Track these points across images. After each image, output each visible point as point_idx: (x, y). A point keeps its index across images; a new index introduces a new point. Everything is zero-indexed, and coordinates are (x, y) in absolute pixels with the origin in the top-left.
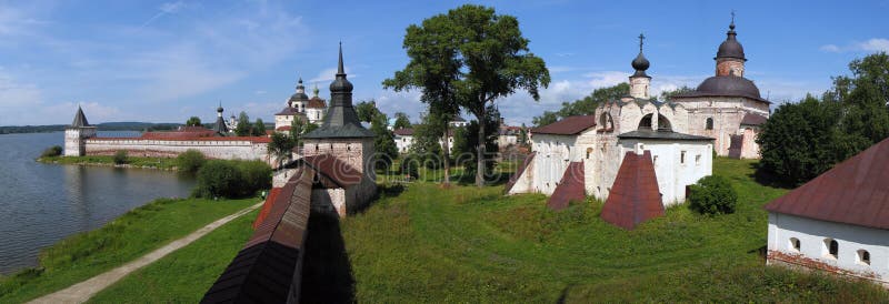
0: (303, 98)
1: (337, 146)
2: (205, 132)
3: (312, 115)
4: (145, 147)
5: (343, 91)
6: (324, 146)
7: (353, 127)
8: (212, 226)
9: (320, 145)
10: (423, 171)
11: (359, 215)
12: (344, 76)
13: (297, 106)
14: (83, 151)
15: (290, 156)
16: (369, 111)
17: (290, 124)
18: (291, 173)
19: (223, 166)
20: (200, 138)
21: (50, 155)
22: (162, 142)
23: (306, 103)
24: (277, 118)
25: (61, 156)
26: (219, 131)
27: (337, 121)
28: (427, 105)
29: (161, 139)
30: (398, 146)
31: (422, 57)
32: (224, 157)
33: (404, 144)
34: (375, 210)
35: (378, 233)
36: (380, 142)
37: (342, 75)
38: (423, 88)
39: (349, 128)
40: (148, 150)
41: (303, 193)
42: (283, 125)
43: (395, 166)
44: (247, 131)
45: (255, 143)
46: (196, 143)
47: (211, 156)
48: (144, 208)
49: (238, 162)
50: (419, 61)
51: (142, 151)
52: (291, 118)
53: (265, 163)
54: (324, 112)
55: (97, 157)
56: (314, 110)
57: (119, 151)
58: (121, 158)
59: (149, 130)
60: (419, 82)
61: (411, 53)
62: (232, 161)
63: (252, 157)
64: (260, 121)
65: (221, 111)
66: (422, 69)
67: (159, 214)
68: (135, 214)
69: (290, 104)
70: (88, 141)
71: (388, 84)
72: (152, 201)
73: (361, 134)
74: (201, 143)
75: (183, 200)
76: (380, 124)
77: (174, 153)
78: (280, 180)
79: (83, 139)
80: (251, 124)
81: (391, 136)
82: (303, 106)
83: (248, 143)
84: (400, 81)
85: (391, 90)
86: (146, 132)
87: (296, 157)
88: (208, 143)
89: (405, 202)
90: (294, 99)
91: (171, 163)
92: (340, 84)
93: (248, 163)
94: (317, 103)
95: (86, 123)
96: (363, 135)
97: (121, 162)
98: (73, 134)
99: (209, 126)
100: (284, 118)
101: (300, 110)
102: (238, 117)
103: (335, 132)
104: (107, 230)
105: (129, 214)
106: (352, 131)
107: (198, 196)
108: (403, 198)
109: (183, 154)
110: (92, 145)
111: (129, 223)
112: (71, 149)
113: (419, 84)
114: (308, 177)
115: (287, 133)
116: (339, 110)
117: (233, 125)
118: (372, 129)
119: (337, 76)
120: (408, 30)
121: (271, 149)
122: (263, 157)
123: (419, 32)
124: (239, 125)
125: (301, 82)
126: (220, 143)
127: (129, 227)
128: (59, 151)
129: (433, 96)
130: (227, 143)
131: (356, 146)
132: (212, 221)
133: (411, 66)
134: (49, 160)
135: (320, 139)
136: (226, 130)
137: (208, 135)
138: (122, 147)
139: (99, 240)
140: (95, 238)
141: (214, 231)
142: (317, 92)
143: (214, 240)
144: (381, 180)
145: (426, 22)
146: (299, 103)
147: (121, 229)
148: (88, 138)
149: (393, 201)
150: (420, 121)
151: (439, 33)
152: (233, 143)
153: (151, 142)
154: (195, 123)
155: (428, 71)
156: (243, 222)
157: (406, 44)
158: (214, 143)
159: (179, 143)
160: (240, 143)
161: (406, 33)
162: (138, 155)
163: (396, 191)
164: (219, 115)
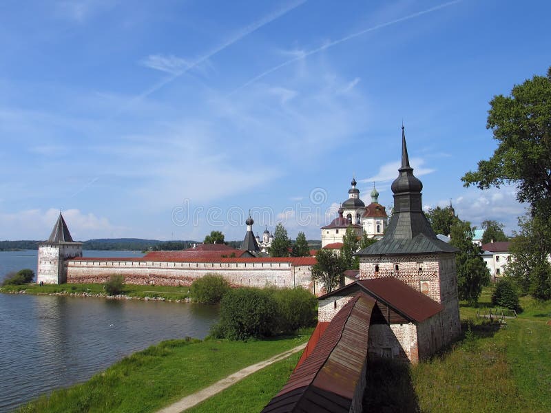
0: (358, 204)
1: (405, 266)
2: (231, 251)
3: (371, 227)
4: (149, 271)
5: (409, 191)
6: (386, 267)
7: (425, 240)
8: (238, 376)
9: (381, 265)
10: (526, 301)
11: (436, 361)
12: (410, 171)
13: (350, 216)
14: (63, 277)
15: (342, 281)
16: (446, 219)
17: (341, 241)
18: (342, 301)
19: (252, 295)
20: (223, 258)
21: (16, 283)
22: (171, 265)
23: (362, 212)
24: (324, 232)
25: (32, 284)
26: (249, 251)
27: (403, 232)
28: (527, 205)
29: (170, 261)
30: (488, 266)
31: (515, 137)
32: (254, 284)
33: (497, 264)
34: (460, 354)
35: (464, 386)
36: (463, 261)
37: (407, 170)
38: (519, 182)
39: (419, 241)
40: (151, 275)
41: (358, 326)
42: (332, 242)
43: (486, 295)
44: (285, 250)
45: (295, 265)
46: (217, 265)
47: (237, 283)
48: (146, 353)
49: (273, 290)
50: (511, 144)
51: (143, 277)
52: (343, 232)
53: (308, 291)
54: (385, 223)
55: (84, 285)
56: (371, 220)
57: (114, 276)
58: (115, 286)
59: (155, 249)
60: (513, 173)
61: (499, 135)
62: (265, 289)
63: (291, 284)
64: (302, 236)
65: (250, 223)
66: (515, 154)
67: (166, 361)
68: (134, 360)
69: (341, 214)
70: (71, 263)
71: (469, 179)
72: (157, 344)
73: (435, 249)
74: (224, 265)
75: (199, 341)
76: (463, 236)
77: (188, 279)
78: (327, 312)
79: (63, 259)
80: (290, 242)
81: (478, 253)
82: (358, 216)
83: (285, 265)
84: (486, 175)
85: (474, 187)
86: (150, 251)
87: (348, 281)
88: (233, 266)
89: (502, 344)
90: (346, 206)
91: (182, 292)
92: (406, 182)
93: (286, 291)
94: (376, 211)
95: (68, 237)
96: (439, 250)
97: (115, 292)
98: (49, 254)
99: (235, 245)
100: (332, 232)
101: (354, 222)
102: (273, 232)
103: (401, 247)
104: (94, 384)
105: (127, 361)
106: (424, 245)
107: (220, 336)
108: (500, 338)
109: (199, 280)
110: (76, 269)
111: (126, 374)
112: (47, 273)
113: (512, 176)
114: (364, 307)
115: (338, 252)
116: (406, 217)
117: (266, 242)
118: (451, 244)
119: (401, 171)
120: (492, 104)
121: (316, 274)
122: (306, 284)
123: (507, 104)
124: (274, 242)
125: (354, 184)
126: (250, 266)
127: (125, 379)
128: (28, 277)
129: (535, 191)
130: (258, 265)
131: (430, 266)
132: (238, 368)
133: (499, 152)
134: (14, 289)
135: (381, 257)
136: (258, 249)
137: (233, 256)
138: (118, 271)
139: (82, 399)
140: (76, 396)
141: (240, 382)
142: (376, 196)
143: (241, 393)
144: (466, 314)
145: (518, 90)
146: (353, 213)
147: (114, 382)
148: (71, 258)
149: (485, 344)
150: (519, 231)
151: (535, 103)
152: (267, 265)
153: (157, 264)
154: (216, 239)
155: (525, 155)
156: (278, 369)
157: (491, 123)
158: (241, 265)
159: (194, 265)
160: (276, 265)
161: (490, 107)
162: (140, 282)
163: (489, 329)
164: (248, 228)
